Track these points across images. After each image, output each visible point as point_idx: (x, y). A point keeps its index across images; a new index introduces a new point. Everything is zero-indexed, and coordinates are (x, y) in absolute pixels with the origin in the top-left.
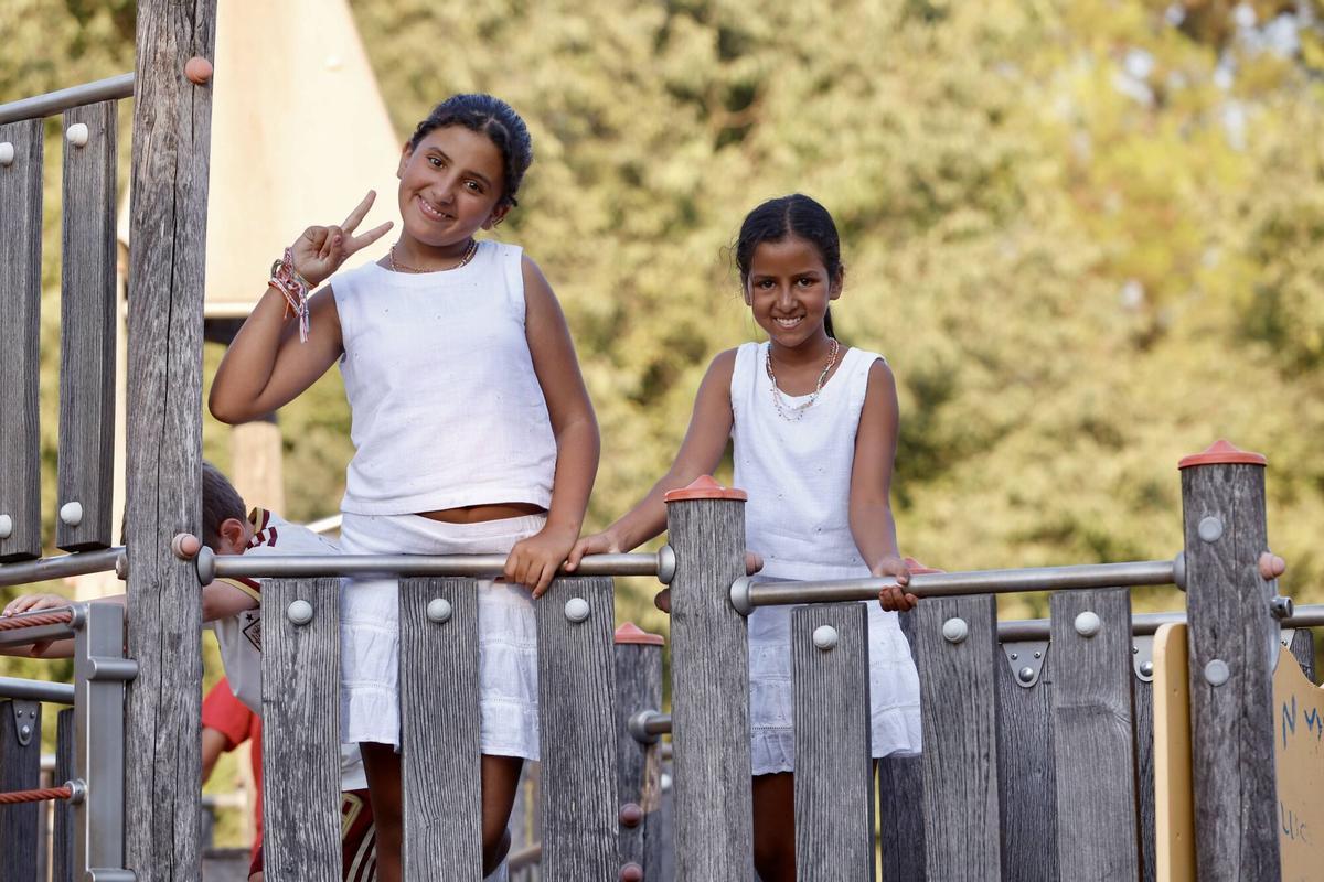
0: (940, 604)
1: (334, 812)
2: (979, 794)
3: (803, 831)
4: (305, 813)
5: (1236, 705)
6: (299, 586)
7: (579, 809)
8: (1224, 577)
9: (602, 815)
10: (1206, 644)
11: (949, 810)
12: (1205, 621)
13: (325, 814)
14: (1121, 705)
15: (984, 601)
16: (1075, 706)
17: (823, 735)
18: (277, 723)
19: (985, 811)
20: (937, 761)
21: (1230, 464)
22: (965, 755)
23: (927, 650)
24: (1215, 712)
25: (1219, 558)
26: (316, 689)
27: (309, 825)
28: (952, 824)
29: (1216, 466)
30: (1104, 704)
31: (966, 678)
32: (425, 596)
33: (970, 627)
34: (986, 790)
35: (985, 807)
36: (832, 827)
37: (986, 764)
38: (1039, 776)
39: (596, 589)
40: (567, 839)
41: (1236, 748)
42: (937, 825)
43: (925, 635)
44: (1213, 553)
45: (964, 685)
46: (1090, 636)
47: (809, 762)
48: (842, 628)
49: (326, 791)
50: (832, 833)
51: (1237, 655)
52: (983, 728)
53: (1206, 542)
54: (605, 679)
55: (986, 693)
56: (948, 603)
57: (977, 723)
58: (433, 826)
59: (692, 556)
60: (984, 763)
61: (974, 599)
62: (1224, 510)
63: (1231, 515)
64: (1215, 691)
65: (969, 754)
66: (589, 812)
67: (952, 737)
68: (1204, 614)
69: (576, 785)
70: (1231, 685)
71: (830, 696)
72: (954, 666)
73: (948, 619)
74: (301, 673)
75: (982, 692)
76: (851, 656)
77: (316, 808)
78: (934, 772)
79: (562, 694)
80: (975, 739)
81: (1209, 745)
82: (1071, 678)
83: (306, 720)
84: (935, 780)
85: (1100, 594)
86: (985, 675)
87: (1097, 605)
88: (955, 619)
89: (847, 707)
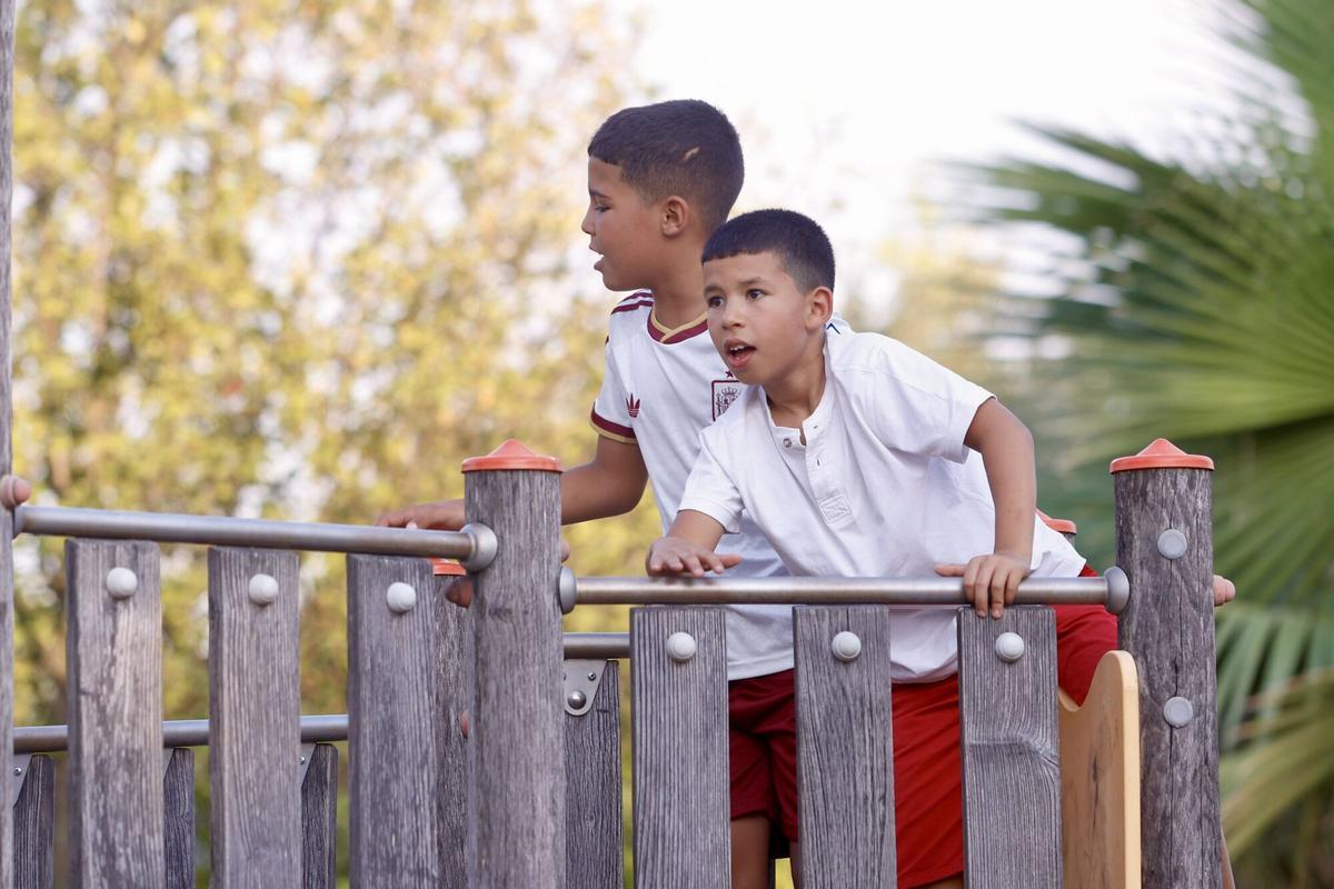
0: (827, 613)
1: (156, 835)
2: (873, 843)
3: (648, 880)
4: (126, 835)
5: (1199, 750)
6: (118, 549)
7: (398, 844)
8: (1188, 601)
9: (421, 851)
10: (1165, 677)
11: (836, 862)
12: (1163, 651)
13: (147, 837)
14: (1048, 745)
15: (882, 614)
16: (991, 743)
17: (675, 765)
18: (95, 721)
19: (880, 863)
20: (820, 802)
21: (1193, 469)
22: (855, 796)
23: (810, 668)
24: (1174, 758)
25: (1182, 578)
26: (136, 681)
27: (129, 851)
28: (839, 878)
29: (1180, 471)
30: (1027, 742)
31: (858, 703)
32: (246, 570)
33: (864, 643)
34: (882, 838)
35: (880, 859)
36: (686, 876)
37: (882, 808)
38: (591, 824)
39: (417, 573)
40: (387, 880)
41: (1198, 800)
42: (820, 878)
43: (808, 650)
44: (1175, 571)
45: (856, 712)
46: (1010, 662)
47: (657, 797)
48: (702, 636)
49: (147, 808)
50: (687, 884)
51: (1200, 692)
52: (879, 763)
53: (1166, 558)
54: (425, 685)
55: (882, 723)
56: (837, 614)
57: (872, 759)
58: (253, 857)
59: (522, 539)
60: (880, 808)
61: (870, 610)
62: (1188, 523)
63: (1195, 529)
64: (1176, 732)
65: (861, 795)
66: (409, 848)
67: (840, 774)
68: (1162, 643)
69: (396, 813)
70: (1193, 728)
71: (685, 718)
72: (843, 690)
73: (837, 632)
74: (120, 659)
75: (878, 722)
76: (713, 670)
77: (137, 829)
78: (816, 816)
79: (383, 699)
80: (869, 777)
81: (1166, 796)
82: (988, 709)
83: (125, 718)
84: (817, 825)
85: (1024, 613)
86: (881, 702)
87: (1020, 625)
88: (846, 633)
89: (707, 732)
